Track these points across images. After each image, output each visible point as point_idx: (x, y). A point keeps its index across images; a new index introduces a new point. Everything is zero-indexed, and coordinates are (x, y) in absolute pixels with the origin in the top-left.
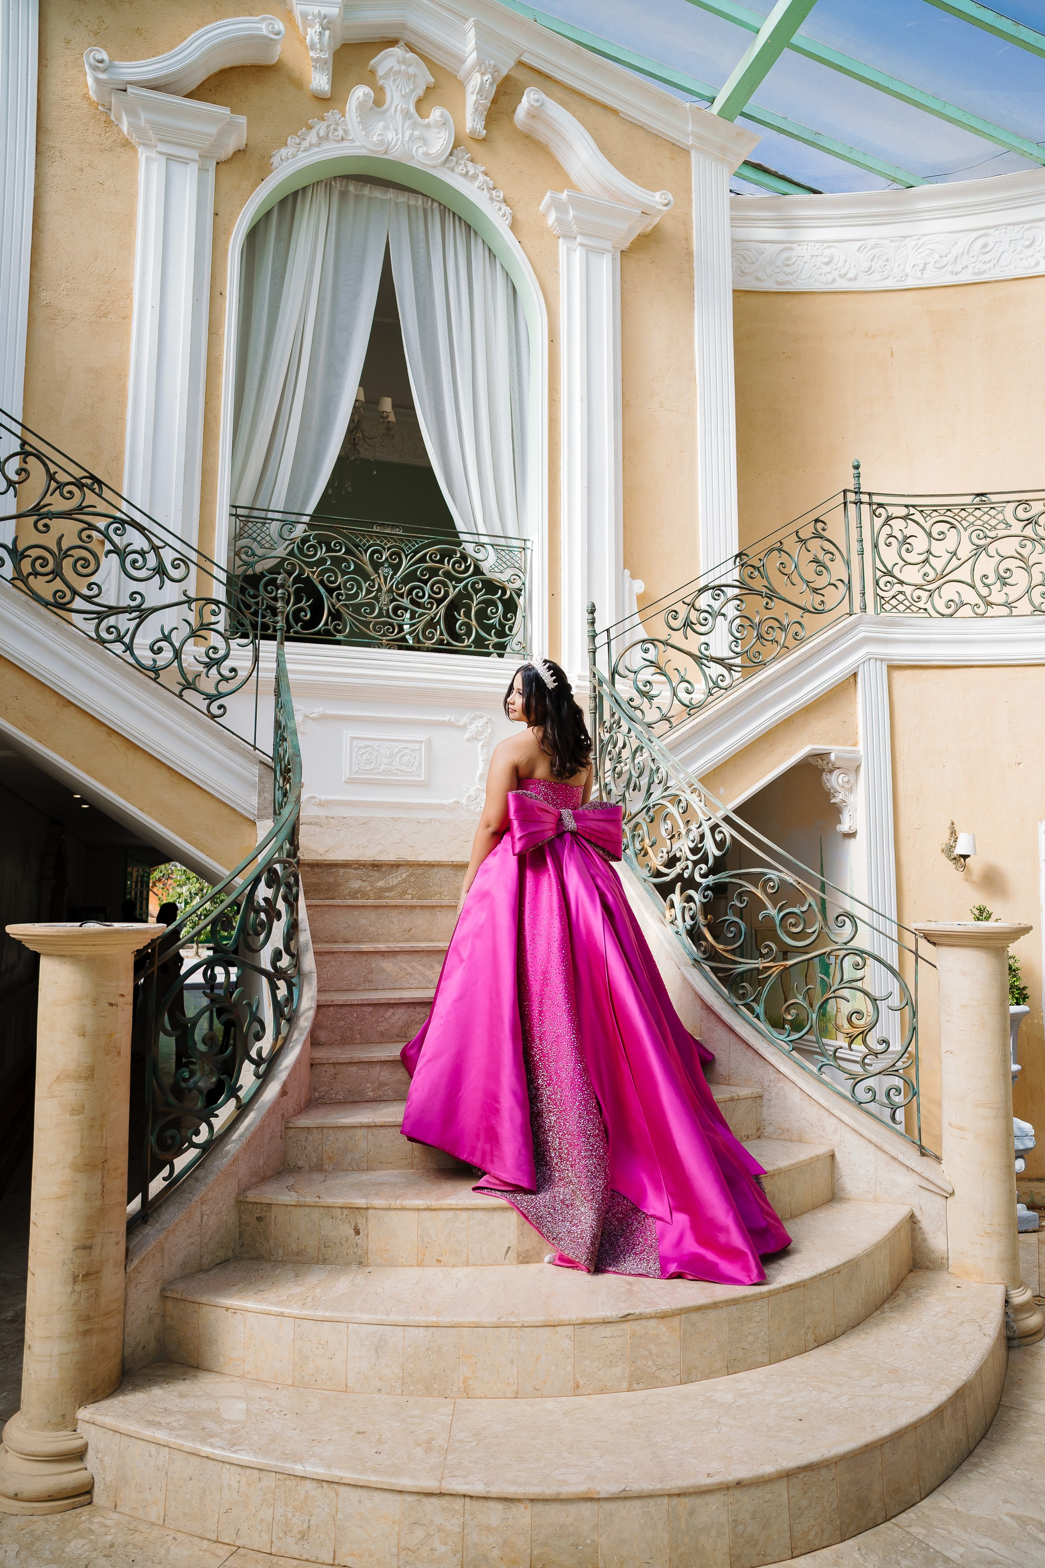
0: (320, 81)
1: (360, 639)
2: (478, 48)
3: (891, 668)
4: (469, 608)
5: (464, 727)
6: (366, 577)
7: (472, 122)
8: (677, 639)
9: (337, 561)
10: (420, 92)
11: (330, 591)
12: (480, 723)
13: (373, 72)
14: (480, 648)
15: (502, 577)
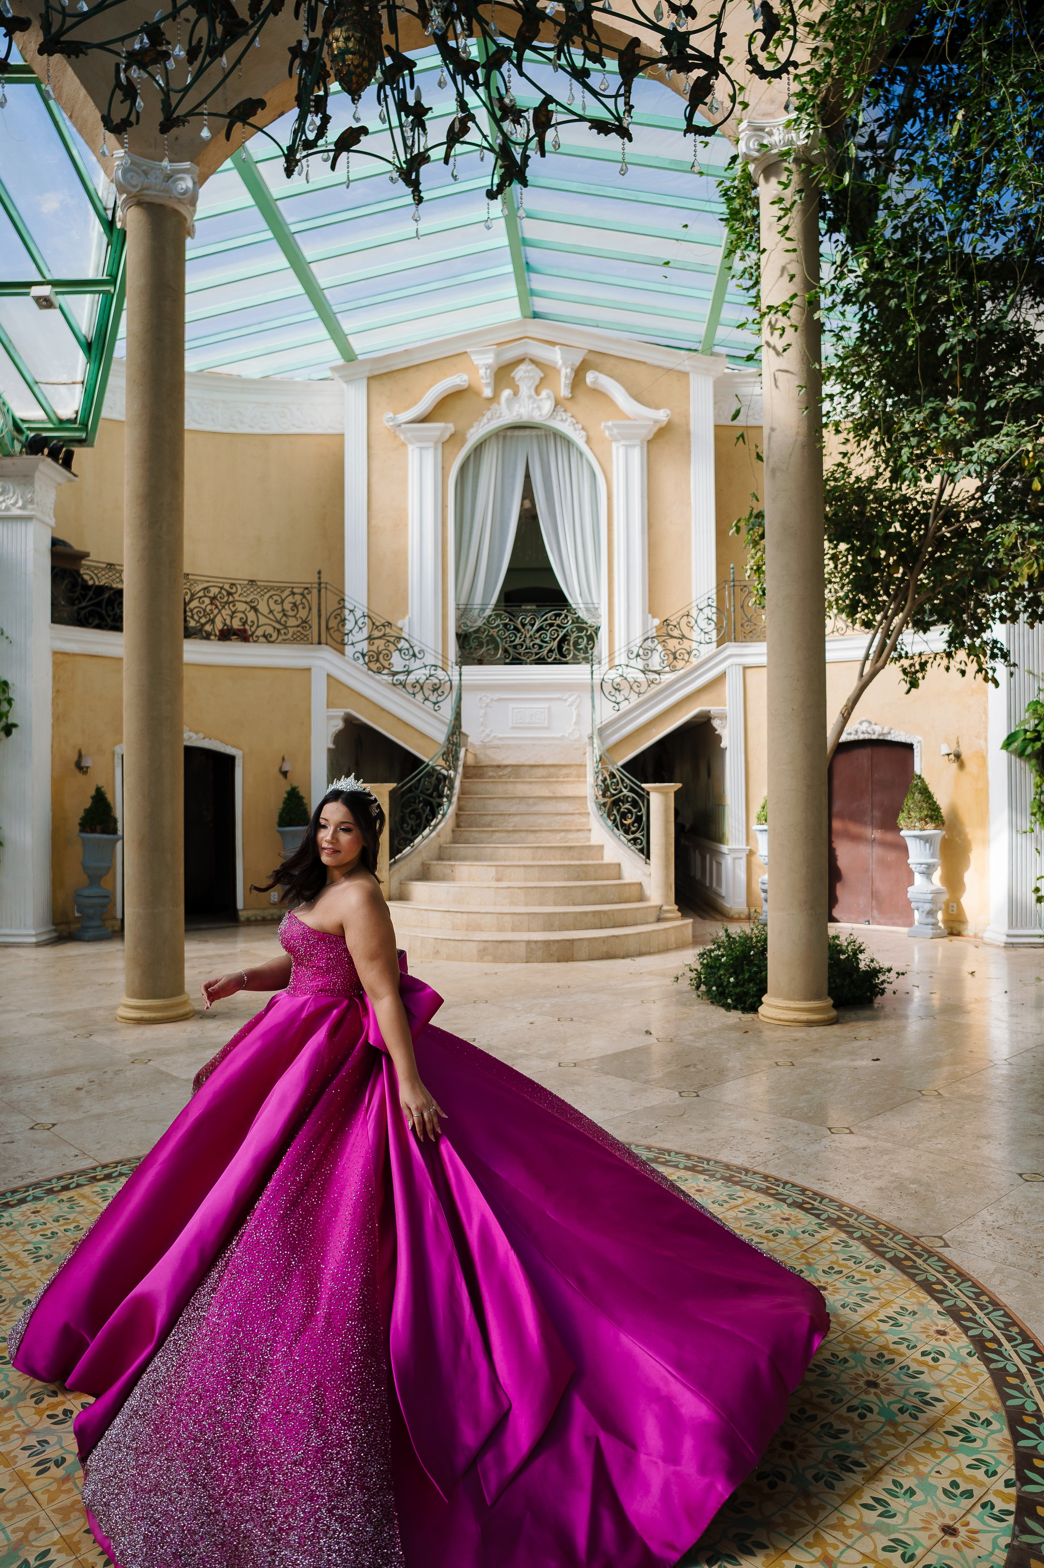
0: (488, 392)
1: (516, 661)
2: (562, 358)
3: (745, 668)
4: (569, 641)
5: (566, 700)
6: (519, 631)
7: (564, 391)
8: (633, 663)
9: (505, 625)
10: (537, 382)
11: (502, 639)
12: (573, 697)
13: (513, 378)
14: (576, 661)
15: (590, 622)
